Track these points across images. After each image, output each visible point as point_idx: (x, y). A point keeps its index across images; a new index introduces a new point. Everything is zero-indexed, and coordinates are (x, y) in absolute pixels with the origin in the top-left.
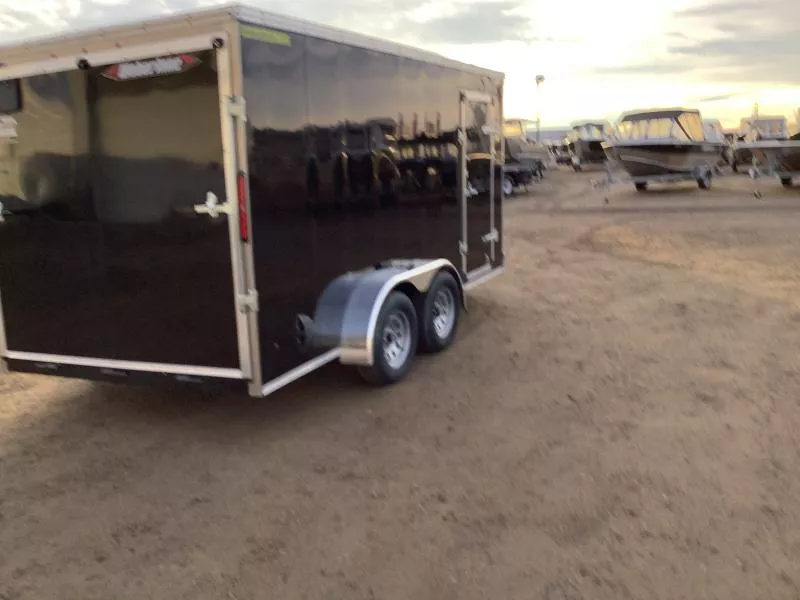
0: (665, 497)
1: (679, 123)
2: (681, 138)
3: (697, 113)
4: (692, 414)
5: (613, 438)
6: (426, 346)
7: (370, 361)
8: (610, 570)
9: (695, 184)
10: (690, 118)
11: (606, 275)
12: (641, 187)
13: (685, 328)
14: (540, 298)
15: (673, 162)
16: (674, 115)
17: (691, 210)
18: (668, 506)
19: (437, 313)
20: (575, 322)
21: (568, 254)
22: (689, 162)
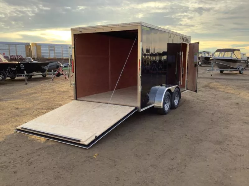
0: (237, 139)
1: (234, 54)
2: (234, 57)
3: (239, 50)
4: (243, 125)
5: (224, 128)
6: (172, 107)
7: (162, 107)
8: (227, 149)
9: (238, 72)
10: (237, 52)
11: (216, 95)
12: (222, 72)
13: (239, 108)
14: (198, 99)
15: (231, 65)
16: (233, 50)
17: (238, 80)
18: (238, 140)
19: (175, 99)
20: (209, 105)
21: (203, 89)
22: (237, 65)
